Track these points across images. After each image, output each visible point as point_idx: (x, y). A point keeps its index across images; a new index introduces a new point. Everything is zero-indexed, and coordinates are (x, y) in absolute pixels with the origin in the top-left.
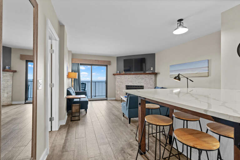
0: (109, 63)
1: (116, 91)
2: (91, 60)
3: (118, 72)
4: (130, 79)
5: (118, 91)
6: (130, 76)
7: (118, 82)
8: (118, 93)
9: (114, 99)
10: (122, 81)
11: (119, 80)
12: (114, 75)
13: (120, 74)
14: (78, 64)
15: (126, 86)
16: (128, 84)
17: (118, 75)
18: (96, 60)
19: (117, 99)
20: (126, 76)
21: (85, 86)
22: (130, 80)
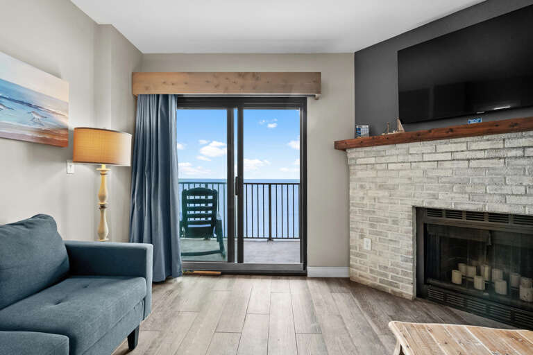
0: (315, 83)
1: (352, 234)
2: (216, 75)
3: (365, 129)
4: (448, 165)
5: (362, 237)
6: (445, 148)
7: (362, 187)
8: (366, 244)
9: (341, 272)
10: (390, 182)
11: (372, 174)
12: (341, 147)
13: (375, 140)
14: (166, 97)
15: (418, 210)
16: (435, 197)
17: (362, 144)
18: (242, 75)
19: (357, 278)
20: (416, 148)
21: (215, 202)
22: (446, 171)
